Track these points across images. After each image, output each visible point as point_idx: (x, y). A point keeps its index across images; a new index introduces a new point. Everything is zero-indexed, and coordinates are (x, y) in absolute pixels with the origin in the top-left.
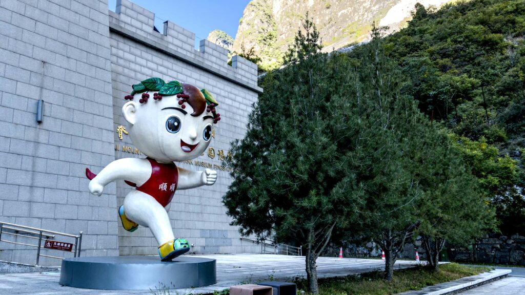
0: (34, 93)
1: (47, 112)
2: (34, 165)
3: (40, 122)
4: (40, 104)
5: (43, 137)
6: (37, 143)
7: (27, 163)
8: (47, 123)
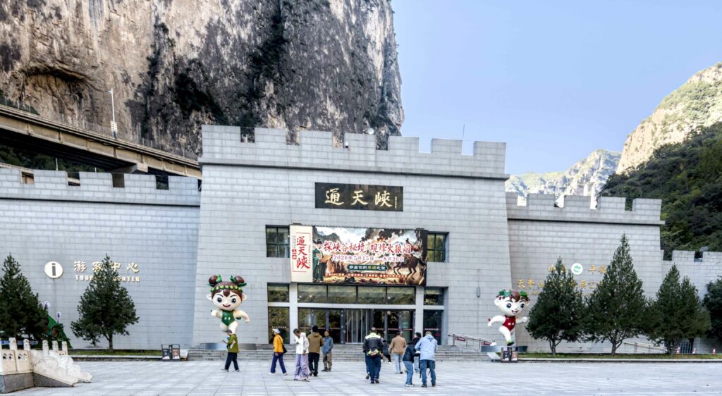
0: (475, 284)
1: (481, 291)
2: (478, 314)
3: (479, 297)
4: (479, 289)
5: (480, 303)
6: (478, 305)
7: (475, 314)
8: (482, 296)
